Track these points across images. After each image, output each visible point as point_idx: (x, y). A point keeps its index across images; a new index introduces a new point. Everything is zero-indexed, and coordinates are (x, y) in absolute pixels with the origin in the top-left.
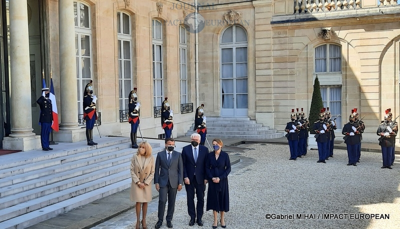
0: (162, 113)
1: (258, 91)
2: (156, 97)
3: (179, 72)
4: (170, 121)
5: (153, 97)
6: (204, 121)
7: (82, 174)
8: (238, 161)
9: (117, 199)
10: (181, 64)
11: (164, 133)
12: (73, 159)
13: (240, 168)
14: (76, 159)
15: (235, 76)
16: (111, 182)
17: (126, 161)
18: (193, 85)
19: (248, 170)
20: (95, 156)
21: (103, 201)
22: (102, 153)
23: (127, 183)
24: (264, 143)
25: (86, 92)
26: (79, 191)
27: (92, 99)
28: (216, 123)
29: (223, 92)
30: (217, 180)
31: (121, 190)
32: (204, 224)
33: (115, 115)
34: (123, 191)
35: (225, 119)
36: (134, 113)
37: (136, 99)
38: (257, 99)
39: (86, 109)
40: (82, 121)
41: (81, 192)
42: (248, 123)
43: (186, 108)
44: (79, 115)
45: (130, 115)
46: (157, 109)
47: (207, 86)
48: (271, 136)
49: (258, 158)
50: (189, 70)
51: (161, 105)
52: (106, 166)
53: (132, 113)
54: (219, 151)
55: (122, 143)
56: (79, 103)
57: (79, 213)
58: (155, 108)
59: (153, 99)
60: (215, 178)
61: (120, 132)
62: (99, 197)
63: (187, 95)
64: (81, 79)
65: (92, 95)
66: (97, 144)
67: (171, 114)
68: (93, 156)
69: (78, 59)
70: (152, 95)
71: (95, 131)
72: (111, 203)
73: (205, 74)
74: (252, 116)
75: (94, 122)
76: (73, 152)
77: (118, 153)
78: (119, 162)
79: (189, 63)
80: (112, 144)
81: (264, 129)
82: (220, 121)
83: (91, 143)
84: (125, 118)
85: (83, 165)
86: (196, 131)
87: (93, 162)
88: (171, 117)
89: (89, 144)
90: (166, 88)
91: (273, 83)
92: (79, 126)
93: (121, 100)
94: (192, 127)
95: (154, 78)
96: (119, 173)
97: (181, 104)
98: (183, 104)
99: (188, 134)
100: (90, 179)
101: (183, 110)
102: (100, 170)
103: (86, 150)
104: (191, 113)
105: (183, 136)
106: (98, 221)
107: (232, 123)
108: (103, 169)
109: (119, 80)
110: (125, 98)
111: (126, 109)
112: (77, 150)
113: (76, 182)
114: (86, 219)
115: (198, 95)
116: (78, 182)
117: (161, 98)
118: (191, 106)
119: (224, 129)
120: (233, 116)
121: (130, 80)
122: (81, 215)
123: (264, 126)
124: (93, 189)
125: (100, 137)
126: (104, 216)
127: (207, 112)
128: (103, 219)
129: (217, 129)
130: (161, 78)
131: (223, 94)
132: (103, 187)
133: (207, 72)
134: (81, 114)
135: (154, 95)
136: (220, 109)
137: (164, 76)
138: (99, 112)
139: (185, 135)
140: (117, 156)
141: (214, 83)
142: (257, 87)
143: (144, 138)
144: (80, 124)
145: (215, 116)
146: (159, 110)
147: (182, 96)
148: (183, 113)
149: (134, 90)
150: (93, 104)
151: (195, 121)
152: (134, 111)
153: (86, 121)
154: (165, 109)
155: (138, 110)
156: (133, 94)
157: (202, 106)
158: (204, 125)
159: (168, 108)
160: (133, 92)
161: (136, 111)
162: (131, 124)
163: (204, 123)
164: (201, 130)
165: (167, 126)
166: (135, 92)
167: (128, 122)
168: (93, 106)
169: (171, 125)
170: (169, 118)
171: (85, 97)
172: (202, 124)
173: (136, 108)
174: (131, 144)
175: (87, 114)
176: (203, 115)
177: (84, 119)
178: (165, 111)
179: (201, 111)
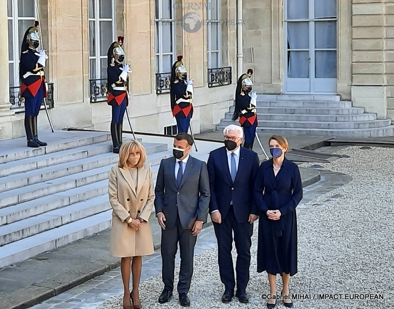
0: (171, 85)
1: (357, 44)
2: (161, 54)
4: (188, 101)
5: (154, 54)
6: (253, 101)
7: (15, 201)
8: (317, 179)
9: (84, 250)
11: (176, 124)
13: (321, 192)
15: (312, 16)
16: (73, 220)
17: (101, 177)
18: (231, 32)
19: (336, 196)
20: (41, 167)
21: (57, 254)
22: (55, 161)
23: (104, 220)
24: (366, 144)
25: (26, 44)
26: (10, 234)
27: (38, 58)
28: (275, 106)
29: (289, 47)
30: (275, 214)
31: (91, 234)
32: (251, 300)
33: (82, 88)
34: (95, 236)
35: (292, 98)
36: (117, 85)
37: (122, 58)
38: (354, 61)
39: (25, 76)
40: (17, 100)
41: (14, 237)
42: (335, 105)
43: (218, 77)
44: (12, 88)
45: (110, 89)
46: (163, 77)
47: (259, 34)
48: (381, 132)
49: (355, 174)
50: (224, 3)
51: (170, 71)
52: (62, 188)
53: (113, 85)
54: (281, 159)
55: (94, 142)
56: (11, 65)
57: (10, 277)
58: (158, 75)
59: (154, 59)
60: (271, 211)
61: (91, 123)
62: (48, 247)
63: (219, 51)
64: (16, 18)
65: (37, 49)
66: (45, 144)
67: (190, 88)
68: (37, 168)
70: (153, 50)
71: (42, 119)
72: (72, 259)
73: (255, 10)
74: (345, 94)
75: (40, 103)
77: (86, 162)
78: (89, 180)
80: (75, 144)
81: (366, 119)
82: (283, 102)
84: (100, 95)
86: (238, 120)
87: (38, 178)
88: (190, 93)
89: (30, 145)
91: (385, 29)
92: (11, 109)
93: (93, 59)
94: (230, 112)
95: (157, 17)
96: (87, 201)
97: (208, 69)
98: (211, 69)
99: (221, 126)
100: (32, 212)
101: (212, 81)
102: (51, 194)
103: (25, 155)
104: (228, 86)
105: (213, 129)
106: (47, 292)
107: (306, 105)
108: (58, 192)
109: (89, 21)
110: (101, 55)
111: (101, 77)
112: (7, 156)
113: (5, 217)
114: (23, 289)
115: (241, 51)
116: (9, 217)
117: (169, 56)
118: (228, 72)
119: (290, 118)
120: (308, 93)
121: (111, 21)
122: (15, 280)
123: (368, 113)
124: (38, 232)
125: (51, 131)
126: (58, 283)
127: (259, 85)
128: (56, 288)
129: (277, 118)
130: (171, 18)
131: (289, 50)
132: (57, 227)
133: (259, 7)
134: (15, 86)
135: (156, 51)
136: (284, 79)
137: (176, 14)
138: (50, 82)
139: (215, 128)
140: (85, 168)
141: (273, 29)
142: (354, 37)
143: (136, 133)
144: (14, 106)
145: (273, 93)
146: (166, 79)
147: (210, 54)
148: (212, 85)
149: (119, 40)
150: (39, 67)
151: (236, 101)
152: (118, 82)
153: (24, 101)
154: (178, 78)
155: (125, 80)
156: (117, 49)
157: (248, 73)
158: (252, 109)
159: (184, 77)
160: (115, 45)
161: (122, 80)
162: (111, 106)
163: (252, 106)
164: (247, 120)
165: (182, 111)
166: (121, 44)
167: (107, 103)
168: (39, 71)
169: (189, 108)
170: (186, 95)
171: (24, 52)
172: (249, 107)
173: (122, 76)
174: (112, 144)
175: (26, 87)
176: (251, 89)
177: (22, 97)
178: (176, 82)
179: (247, 82)
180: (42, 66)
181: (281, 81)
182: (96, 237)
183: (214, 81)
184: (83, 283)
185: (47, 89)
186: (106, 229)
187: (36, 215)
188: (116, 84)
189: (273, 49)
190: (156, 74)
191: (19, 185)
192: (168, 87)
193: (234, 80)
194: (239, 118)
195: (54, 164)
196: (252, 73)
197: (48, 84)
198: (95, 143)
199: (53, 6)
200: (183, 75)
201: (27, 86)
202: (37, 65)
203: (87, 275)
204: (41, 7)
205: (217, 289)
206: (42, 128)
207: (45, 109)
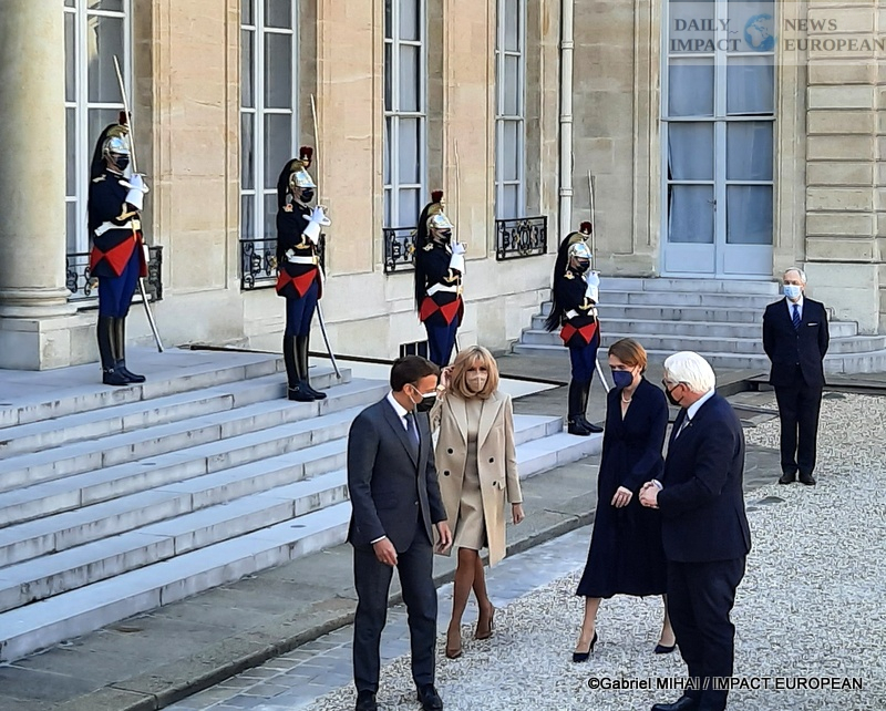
0: (416, 253)
1: (818, 173)
2: (395, 187)
3: (492, 88)
4: (453, 289)
5: (381, 186)
6: (592, 292)
7: (74, 502)
9: (221, 611)
10: (502, 52)
12: (39, 442)
14: (53, 439)
15: (720, 111)
16: (199, 541)
17: (261, 451)
18: (547, 142)
19: (768, 501)
20: (131, 429)
21: (162, 618)
22: (162, 416)
23: (266, 547)
24: (834, 388)
25: (99, 163)
26: (60, 574)
27: (125, 191)
28: (637, 303)
29: (670, 178)
31: (237, 575)
33: (222, 257)
34: (247, 580)
35: (676, 286)
36: (299, 253)
37: (308, 194)
38: (809, 207)
39: (100, 231)
40: (82, 282)
41: (70, 581)
43: (517, 238)
44: (72, 255)
45: (284, 264)
46: (398, 237)
47: (608, 146)
48: (866, 362)
50: (534, 79)
51: (414, 224)
52: (177, 474)
53: (290, 253)
55: (247, 375)
56: (71, 207)
57: (59, 670)
58: (389, 232)
59: (380, 196)
61: (240, 332)
62: (143, 604)
64: (83, 105)
65: (127, 173)
66: (141, 379)
67: (457, 262)
68: (123, 431)
69: (70, 22)
70: (378, 178)
71: (136, 323)
72: (195, 629)
73: (598, 96)
75: (132, 288)
76: (41, 413)
77: (231, 419)
78: (235, 458)
79: (535, 51)
80: (205, 380)
81: (835, 333)
82: (658, 295)
83: (116, 372)
84: (263, 274)
85: (81, 465)
86: (558, 332)
87: (123, 454)
88: (456, 272)
89: (109, 379)
90: (437, 150)
91: (876, 141)
92: (68, 301)
93: (249, 196)
94: (542, 315)
95: (389, 108)
96: (231, 504)
97: (497, 221)
98: (503, 222)
99: (523, 343)
100: (110, 527)
101: (505, 246)
102: (152, 488)
103: (96, 402)
104: (540, 257)
105: (505, 351)
106: (139, 702)
107: (706, 301)
108: (166, 484)
109: (243, 113)
110: (265, 188)
111: (265, 234)
112: (57, 403)
113: (51, 538)
114: (87, 695)
115: (567, 183)
116: (59, 536)
117: (413, 192)
118: (540, 228)
119: (671, 329)
120: (712, 276)
121: (290, 115)
122: (69, 676)
123: (838, 321)
124: (122, 570)
125: (157, 349)
126: (164, 682)
127: (606, 256)
128: (157, 694)
129: (643, 328)
130: (418, 110)
131: (671, 182)
132: (164, 560)
133: (608, 90)
134: (78, 252)
135: (386, 180)
136: (659, 245)
137: (430, 103)
138: (154, 245)
139: (509, 348)
140: (227, 432)
141: (636, 136)
142: (810, 157)
143: (338, 357)
144: (74, 296)
145: (634, 274)
146: (406, 241)
147: (501, 188)
148: (504, 255)
149: (302, 157)
150: (128, 212)
151: (556, 291)
152: (300, 246)
153: (97, 284)
154: (431, 240)
155: (316, 242)
156: (298, 174)
157: (582, 231)
158: (589, 310)
159: (443, 237)
160: (295, 165)
161: (309, 242)
162: (284, 299)
163: (590, 301)
164: (578, 331)
165: (439, 310)
166: (307, 163)
167: (274, 291)
168: (129, 219)
169: (454, 306)
170: (448, 275)
171: (96, 180)
172: (583, 305)
173: (307, 232)
174: (287, 380)
175: (102, 255)
176: (588, 266)
177: (92, 275)
178: (429, 247)
179: (580, 250)
180: (135, 209)
181: (653, 249)
182: (248, 583)
183: (510, 248)
184: (218, 683)
185: (147, 259)
186: (270, 564)
187: (118, 534)
188: (296, 250)
189: (636, 180)
190: (384, 230)
191: (84, 468)
192: (410, 259)
193: (553, 244)
194: (560, 327)
195: (159, 423)
196: (590, 232)
197: (149, 249)
198: (250, 378)
199: (164, 80)
200: (443, 233)
201: (104, 251)
202: (125, 207)
203: (226, 665)
204: (137, 81)
205: (509, 699)
206: (135, 344)
207: (143, 302)
